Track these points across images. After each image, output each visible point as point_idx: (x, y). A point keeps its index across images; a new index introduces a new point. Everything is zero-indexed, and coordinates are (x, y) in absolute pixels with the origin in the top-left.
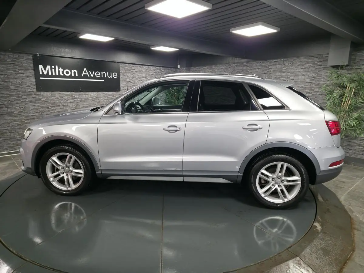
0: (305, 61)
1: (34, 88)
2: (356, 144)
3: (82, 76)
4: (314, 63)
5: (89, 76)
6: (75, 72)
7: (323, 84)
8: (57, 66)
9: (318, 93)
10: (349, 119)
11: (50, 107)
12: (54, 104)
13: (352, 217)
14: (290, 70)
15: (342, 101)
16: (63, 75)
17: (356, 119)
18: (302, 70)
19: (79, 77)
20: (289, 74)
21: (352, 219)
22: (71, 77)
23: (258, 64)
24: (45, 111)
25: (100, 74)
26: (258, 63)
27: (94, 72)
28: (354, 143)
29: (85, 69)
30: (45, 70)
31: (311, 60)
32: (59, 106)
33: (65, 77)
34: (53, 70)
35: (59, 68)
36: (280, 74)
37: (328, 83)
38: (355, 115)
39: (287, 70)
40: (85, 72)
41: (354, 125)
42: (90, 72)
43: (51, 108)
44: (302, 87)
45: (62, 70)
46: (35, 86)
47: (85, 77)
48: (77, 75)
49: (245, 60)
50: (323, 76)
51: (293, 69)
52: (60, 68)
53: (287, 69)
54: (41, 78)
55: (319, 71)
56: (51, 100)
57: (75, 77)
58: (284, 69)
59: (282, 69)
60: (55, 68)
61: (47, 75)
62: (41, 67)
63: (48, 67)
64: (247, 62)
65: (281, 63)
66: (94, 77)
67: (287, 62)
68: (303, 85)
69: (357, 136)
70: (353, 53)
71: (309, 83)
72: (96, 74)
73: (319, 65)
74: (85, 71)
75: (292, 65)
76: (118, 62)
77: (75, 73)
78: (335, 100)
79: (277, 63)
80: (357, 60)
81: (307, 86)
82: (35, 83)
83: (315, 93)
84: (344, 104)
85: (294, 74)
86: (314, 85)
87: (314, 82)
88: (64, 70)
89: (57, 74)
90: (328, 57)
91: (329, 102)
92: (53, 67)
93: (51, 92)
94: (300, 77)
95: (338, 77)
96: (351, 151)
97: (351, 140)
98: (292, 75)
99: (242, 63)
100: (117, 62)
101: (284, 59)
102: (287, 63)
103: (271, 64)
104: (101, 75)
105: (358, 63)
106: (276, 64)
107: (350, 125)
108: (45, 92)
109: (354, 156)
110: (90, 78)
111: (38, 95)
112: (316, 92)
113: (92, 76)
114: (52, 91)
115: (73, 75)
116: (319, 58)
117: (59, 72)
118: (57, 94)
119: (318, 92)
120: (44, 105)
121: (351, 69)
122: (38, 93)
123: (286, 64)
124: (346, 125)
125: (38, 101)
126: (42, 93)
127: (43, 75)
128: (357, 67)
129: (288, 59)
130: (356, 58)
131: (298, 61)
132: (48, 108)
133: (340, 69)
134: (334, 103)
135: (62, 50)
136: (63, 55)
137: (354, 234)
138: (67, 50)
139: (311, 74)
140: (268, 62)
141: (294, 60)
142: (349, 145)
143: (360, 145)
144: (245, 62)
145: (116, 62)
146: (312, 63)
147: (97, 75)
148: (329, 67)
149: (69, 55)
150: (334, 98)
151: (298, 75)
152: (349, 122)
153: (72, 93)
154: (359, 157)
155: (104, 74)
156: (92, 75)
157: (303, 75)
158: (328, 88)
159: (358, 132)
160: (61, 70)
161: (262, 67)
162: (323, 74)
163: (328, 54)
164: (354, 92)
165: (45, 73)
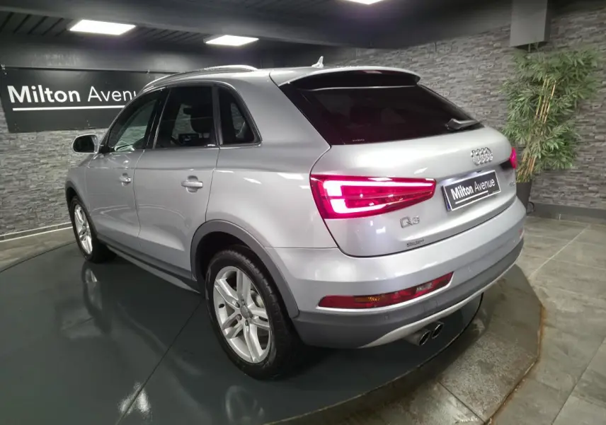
0: (472, 43)
1: (4, 128)
2: (563, 183)
3: (89, 100)
4: (488, 45)
5: (101, 100)
6: (74, 94)
7: (504, 81)
8: (40, 87)
9: (497, 99)
10: (547, 138)
11: (37, 159)
12: (43, 153)
13: (544, 305)
14: (447, 62)
15: (535, 108)
16: (53, 101)
17: (560, 137)
18: (467, 60)
19: (84, 102)
20: (447, 68)
21: (544, 308)
22: (68, 103)
23: (393, 57)
24: (29, 167)
25: (120, 95)
26: (394, 54)
27: (109, 92)
28: (561, 180)
29: (92, 88)
30: (20, 94)
31: (481, 40)
32: (54, 156)
33: (57, 104)
34: (35, 93)
35: (44, 90)
36: (431, 70)
37: (513, 78)
38: (559, 130)
39: (443, 62)
40: (93, 94)
41: (555, 148)
42: (102, 92)
43: (39, 161)
44: (470, 90)
45: (51, 92)
46: (4, 123)
47: (95, 102)
48: (79, 100)
49: (373, 51)
50: (503, 67)
51: (453, 59)
52: (47, 89)
53: (442, 60)
54: (14, 109)
55: (496, 59)
56: (37, 147)
57: (75, 103)
58: (437, 60)
59: (434, 61)
60: (37, 90)
61: (25, 104)
62: (11, 89)
63: (25, 89)
64: (376, 55)
65: (432, 50)
66: (111, 102)
67: (443, 47)
68: (470, 87)
69: (563, 167)
70: (553, 20)
71: (482, 81)
72: (113, 96)
73: (497, 48)
74: (93, 92)
75: (451, 51)
76: (151, 72)
77: (74, 96)
78: (523, 106)
79: (426, 51)
80: (560, 32)
81: (479, 88)
82: (4, 119)
83: (493, 99)
84: (539, 113)
85: (455, 69)
86: (489, 85)
87: (489, 79)
88: (54, 93)
89: (43, 100)
90: (509, 31)
91: (514, 111)
92: (34, 88)
93: (35, 133)
94: (466, 71)
95: (527, 65)
96: (554, 196)
97: (555, 177)
98: (452, 69)
99: (368, 56)
100: (149, 71)
101: (438, 43)
102: (443, 49)
103: (416, 54)
104: (122, 97)
105: (562, 36)
106: (423, 54)
107: (549, 150)
108: (25, 134)
109: (562, 203)
110: (104, 103)
111: (13, 139)
112: (493, 96)
113: (107, 100)
114: (37, 131)
115: (72, 100)
116: (497, 35)
117: (46, 96)
118: (47, 136)
119: (497, 96)
120: (26, 156)
121: (550, 50)
122: (13, 136)
123: (441, 51)
124: (542, 149)
125: (14, 149)
126: (21, 135)
127: (18, 104)
128: (561, 45)
129: (444, 41)
130: (558, 29)
131: (460, 43)
132: (34, 161)
133: (529, 51)
134: (521, 113)
135: (47, 56)
136: (50, 65)
137: (541, 333)
138: (56, 56)
139: (483, 66)
140: (410, 51)
141: (453, 43)
142: (551, 184)
143: (570, 184)
144: (371, 55)
145: (147, 72)
146: (484, 45)
147: (115, 98)
148: (513, 49)
149: (60, 66)
150: (521, 105)
151: (462, 69)
152: (548, 144)
153: (74, 132)
154: (569, 204)
155: (127, 95)
156: (106, 96)
157: (471, 68)
158: (512, 87)
159: (564, 160)
160: (48, 92)
161: (401, 60)
162: (504, 63)
163: (509, 26)
164: (556, 90)
165: (21, 99)
